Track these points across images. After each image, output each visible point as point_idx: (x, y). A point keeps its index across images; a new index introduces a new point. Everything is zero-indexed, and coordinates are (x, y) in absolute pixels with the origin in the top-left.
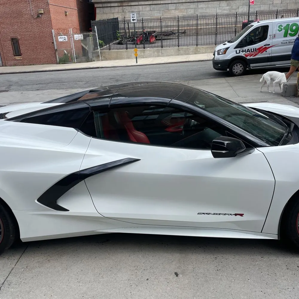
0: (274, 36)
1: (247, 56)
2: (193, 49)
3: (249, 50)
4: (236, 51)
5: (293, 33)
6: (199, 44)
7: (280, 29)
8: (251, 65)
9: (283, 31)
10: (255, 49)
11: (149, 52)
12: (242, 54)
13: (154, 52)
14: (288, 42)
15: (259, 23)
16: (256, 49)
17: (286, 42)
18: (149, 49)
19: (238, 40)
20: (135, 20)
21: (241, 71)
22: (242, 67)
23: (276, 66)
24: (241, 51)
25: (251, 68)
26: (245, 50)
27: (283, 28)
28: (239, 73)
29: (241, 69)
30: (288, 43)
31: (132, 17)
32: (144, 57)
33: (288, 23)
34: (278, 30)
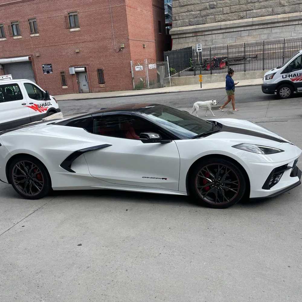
1: (293, 80)
2: (259, 73)
3: (295, 75)
4: (283, 76)
6: (266, 68)
8: (298, 89)
10: (301, 74)
12: (288, 79)
13: (220, 77)
18: (216, 74)
21: (288, 94)
22: (289, 91)
24: (288, 76)
25: (298, 91)
26: (292, 75)
28: (286, 96)
29: (288, 92)
31: (198, 47)
32: (211, 82)
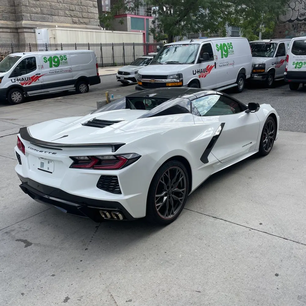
0: (42, 67)
1: (23, 84)
3: (23, 79)
4: (11, 80)
5: (56, 64)
8: (28, 93)
9: (48, 62)
10: (28, 78)
12: (18, 83)
14: (54, 71)
15: (25, 55)
16: (29, 77)
17: (52, 71)
19: (11, 69)
21: (20, 99)
23: (50, 92)
24: (17, 80)
25: (29, 95)
26: (20, 79)
27: (47, 59)
28: (19, 101)
29: (19, 96)
33: (50, 56)
34: (44, 61)
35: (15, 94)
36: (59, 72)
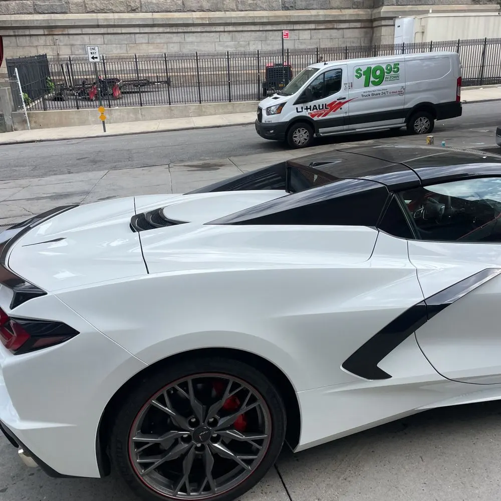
0: (351, 86)
1: (313, 116)
2: (194, 107)
3: (316, 107)
4: (297, 108)
5: (377, 80)
6: (204, 99)
7: (359, 75)
8: (321, 130)
9: (363, 77)
10: (324, 106)
11: (119, 114)
12: (305, 113)
13: (128, 113)
14: (370, 93)
15: (326, 66)
16: (326, 104)
17: (368, 93)
18: (117, 108)
19: (299, 91)
20: (97, 58)
21: (306, 139)
22: (307, 134)
23: (357, 130)
24: (305, 109)
25: (321, 134)
26: (310, 106)
27: (362, 72)
28: (303, 143)
29: (305, 136)
30: (371, 95)
31: (91, 53)
32: (111, 121)
33: (369, 66)
34: (356, 76)
35: (299, 131)
36: (379, 94)
